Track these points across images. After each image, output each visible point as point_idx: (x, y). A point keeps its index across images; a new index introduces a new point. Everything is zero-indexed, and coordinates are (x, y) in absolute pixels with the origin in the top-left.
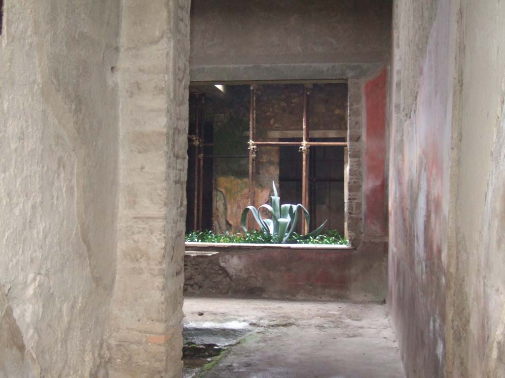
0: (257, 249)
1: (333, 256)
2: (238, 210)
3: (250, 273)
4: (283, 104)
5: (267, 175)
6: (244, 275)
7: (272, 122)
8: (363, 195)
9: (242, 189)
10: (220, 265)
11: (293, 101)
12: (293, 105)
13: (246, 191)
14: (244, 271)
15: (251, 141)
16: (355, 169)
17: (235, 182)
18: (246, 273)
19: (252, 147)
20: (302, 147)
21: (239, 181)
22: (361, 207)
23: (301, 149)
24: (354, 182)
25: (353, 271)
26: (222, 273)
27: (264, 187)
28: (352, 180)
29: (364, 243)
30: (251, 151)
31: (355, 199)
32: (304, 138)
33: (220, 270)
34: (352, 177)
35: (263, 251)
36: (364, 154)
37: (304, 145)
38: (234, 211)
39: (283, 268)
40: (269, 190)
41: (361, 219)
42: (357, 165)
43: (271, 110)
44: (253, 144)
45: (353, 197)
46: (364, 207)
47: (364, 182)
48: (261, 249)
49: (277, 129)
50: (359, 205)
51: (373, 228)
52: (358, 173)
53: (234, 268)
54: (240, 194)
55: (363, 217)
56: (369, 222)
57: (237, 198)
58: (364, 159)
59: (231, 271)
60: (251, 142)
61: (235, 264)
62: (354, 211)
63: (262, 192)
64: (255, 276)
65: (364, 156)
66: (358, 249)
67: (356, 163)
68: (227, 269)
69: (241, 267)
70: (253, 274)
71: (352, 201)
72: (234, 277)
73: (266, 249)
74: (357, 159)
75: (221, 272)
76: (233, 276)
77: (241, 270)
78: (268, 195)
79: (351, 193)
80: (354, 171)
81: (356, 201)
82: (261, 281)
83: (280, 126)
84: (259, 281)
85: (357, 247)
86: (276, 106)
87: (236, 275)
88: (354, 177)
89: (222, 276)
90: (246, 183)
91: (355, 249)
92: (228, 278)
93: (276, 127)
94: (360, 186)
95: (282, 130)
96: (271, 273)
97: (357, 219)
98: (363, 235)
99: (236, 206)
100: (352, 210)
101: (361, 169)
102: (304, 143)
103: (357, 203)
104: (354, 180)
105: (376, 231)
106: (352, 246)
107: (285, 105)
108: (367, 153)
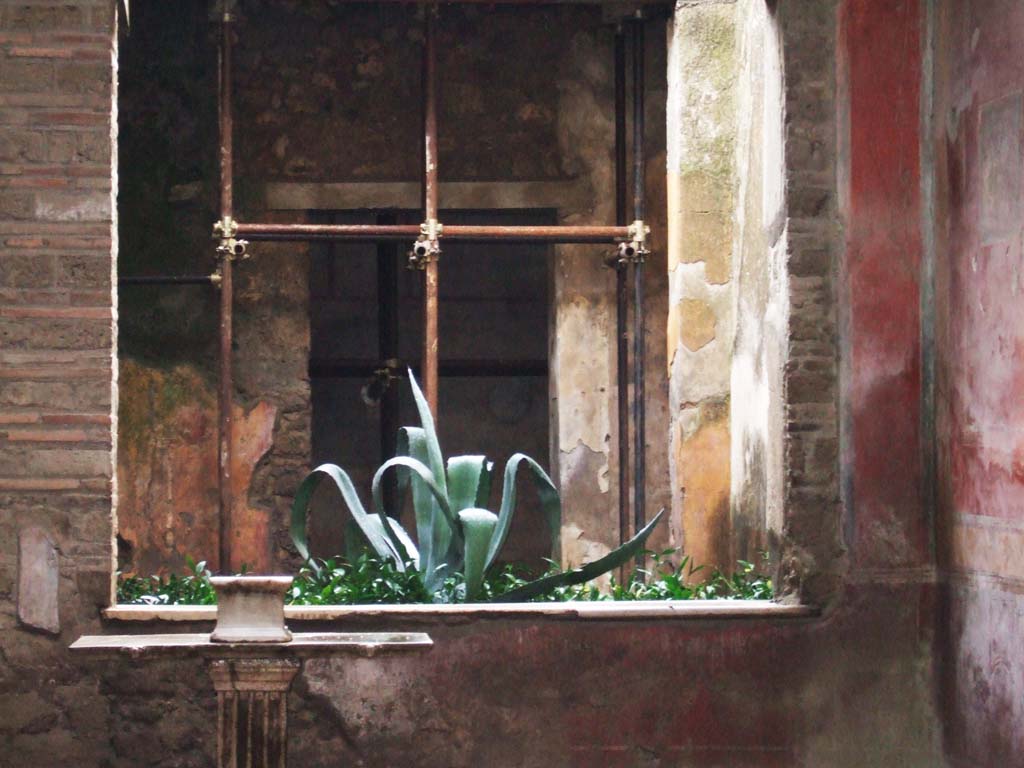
0: (452, 624)
1: (737, 640)
2: (157, 487)
3: (427, 715)
4: (323, 80)
5: (265, 351)
6: (402, 724)
7: (281, 148)
8: (844, 414)
9: (170, 406)
10: (307, 687)
11: (361, 69)
12: (363, 84)
13: (186, 412)
14: (400, 710)
15: (227, 219)
16: (810, 317)
17: (144, 380)
18: (411, 717)
19: (233, 243)
20: (426, 245)
21: (158, 376)
22: (835, 457)
23: (422, 250)
24: (810, 366)
25: (813, 695)
26: (316, 721)
27: (252, 397)
28: (802, 360)
29: (850, 591)
30: (228, 259)
31: (812, 427)
32: (430, 210)
33: (305, 707)
34: (800, 346)
35: (472, 630)
36: (845, 260)
37: (432, 236)
38: (139, 492)
39: (550, 693)
40: (275, 410)
41: (837, 501)
42: (817, 301)
43: (277, 103)
44: (233, 231)
45: (805, 420)
46: (845, 458)
47: (843, 365)
48: (461, 623)
49: (300, 176)
50: (827, 453)
51: (882, 533)
52: (820, 330)
53: (364, 701)
54: (160, 427)
55: (843, 495)
56: (864, 509)
57: (152, 442)
58: (843, 280)
59: (354, 712)
60: (227, 224)
61: (365, 683)
62: (809, 472)
63: (246, 414)
64: (445, 726)
65: (842, 267)
66: (827, 611)
67: (815, 295)
68: (336, 704)
69: (389, 693)
70: (436, 721)
71: (803, 434)
72: (363, 733)
73: (483, 621)
74: (816, 280)
75: (308, 716)
76: (358, 728)
77: (389, 708)
78: (272, 426)
79: (799, 407)
80: (808, 324)
81: (816, 435)
82: (468, 745)
83: (313, 164)
84: (459, 746)
85: (824, 604)
86: (295, 89)
87: (369, 725)
88: (810, 344)
89: (313, 732)
90: (184, 381)
91: (816, 614)
92: (337, 741)
93: (297, 169)
94: (831, 380)
95: (320, 180)
96: (506, 714)
97: (820, 499)
98: (845, 561)
99: (147, 470)
100: (802, 469)
101: (831, 318)
102: (432, 227)
103: (820, 444)
104: (809, 357)
105: (890, 545)
106: (802, 603)
107: (333, 85)
108: (854, 257)
